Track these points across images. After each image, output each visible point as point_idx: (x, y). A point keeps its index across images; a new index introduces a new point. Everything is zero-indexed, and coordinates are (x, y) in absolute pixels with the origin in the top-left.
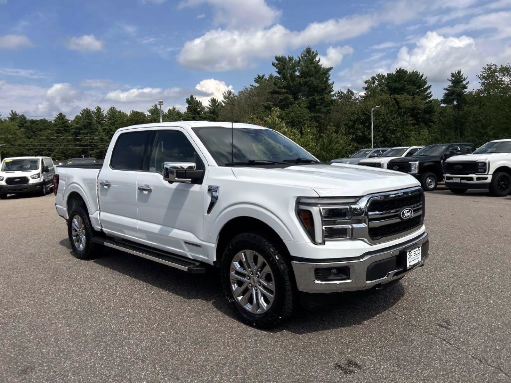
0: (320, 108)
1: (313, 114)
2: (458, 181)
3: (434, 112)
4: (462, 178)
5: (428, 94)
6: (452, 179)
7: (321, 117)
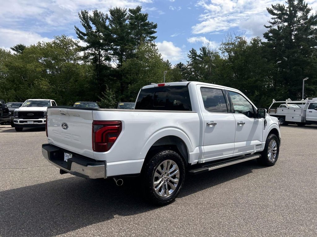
2: (32, 123)
4: (34, 121)
6: (27, 122)
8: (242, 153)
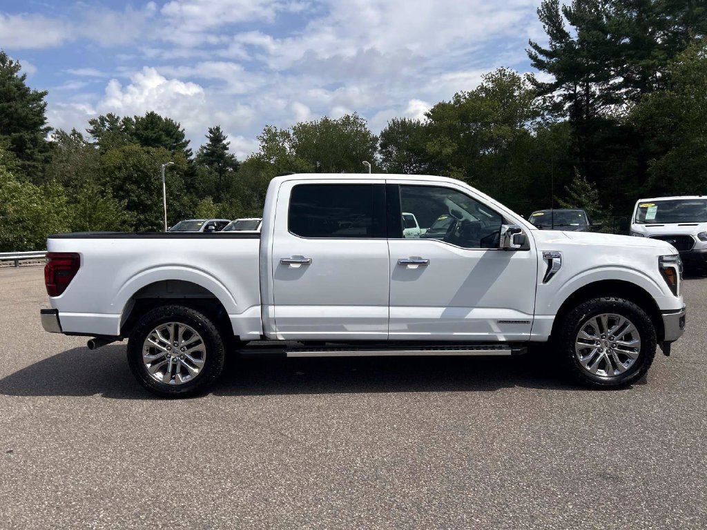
0: (33, 153)
1: (19, 162)
3: (197, 175)
5: (188, 151)
7: (37, 168)
8: (429, 333)
